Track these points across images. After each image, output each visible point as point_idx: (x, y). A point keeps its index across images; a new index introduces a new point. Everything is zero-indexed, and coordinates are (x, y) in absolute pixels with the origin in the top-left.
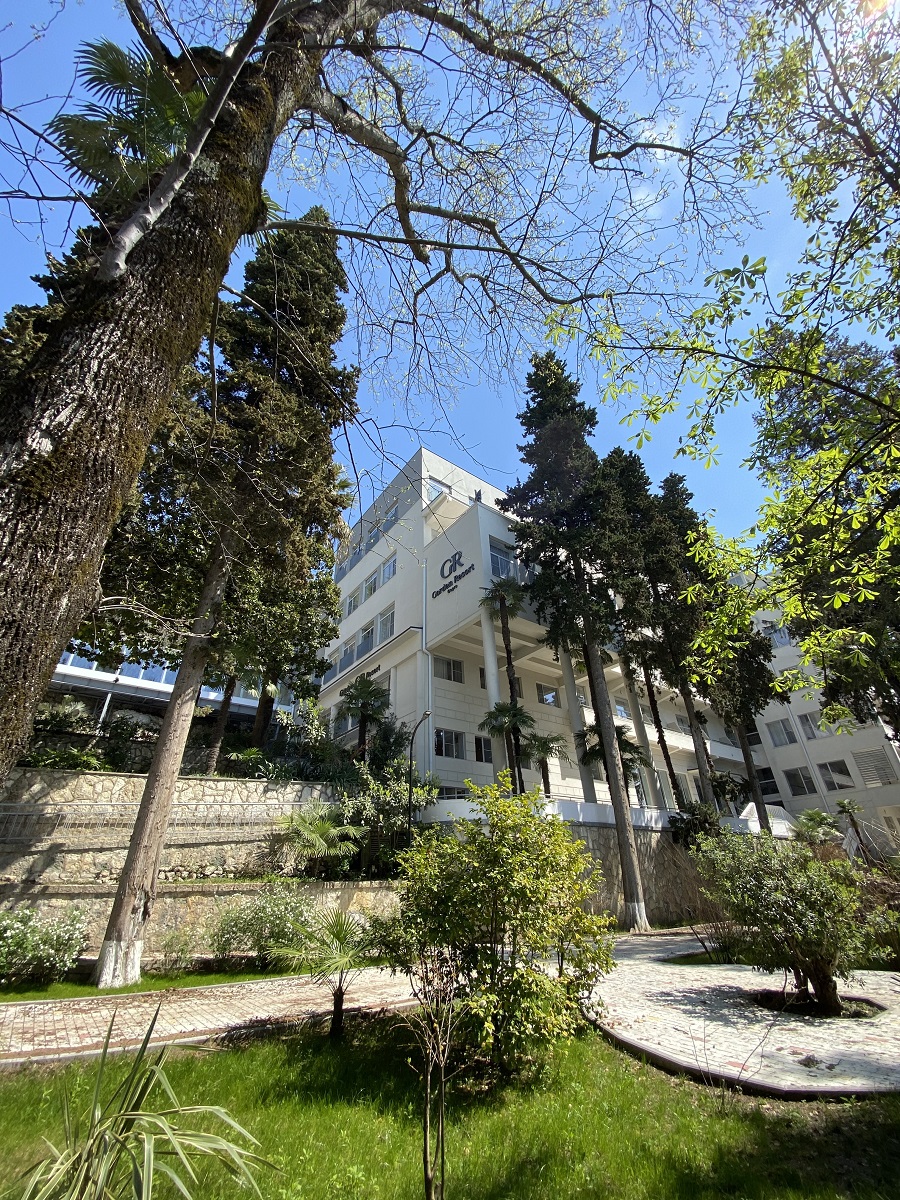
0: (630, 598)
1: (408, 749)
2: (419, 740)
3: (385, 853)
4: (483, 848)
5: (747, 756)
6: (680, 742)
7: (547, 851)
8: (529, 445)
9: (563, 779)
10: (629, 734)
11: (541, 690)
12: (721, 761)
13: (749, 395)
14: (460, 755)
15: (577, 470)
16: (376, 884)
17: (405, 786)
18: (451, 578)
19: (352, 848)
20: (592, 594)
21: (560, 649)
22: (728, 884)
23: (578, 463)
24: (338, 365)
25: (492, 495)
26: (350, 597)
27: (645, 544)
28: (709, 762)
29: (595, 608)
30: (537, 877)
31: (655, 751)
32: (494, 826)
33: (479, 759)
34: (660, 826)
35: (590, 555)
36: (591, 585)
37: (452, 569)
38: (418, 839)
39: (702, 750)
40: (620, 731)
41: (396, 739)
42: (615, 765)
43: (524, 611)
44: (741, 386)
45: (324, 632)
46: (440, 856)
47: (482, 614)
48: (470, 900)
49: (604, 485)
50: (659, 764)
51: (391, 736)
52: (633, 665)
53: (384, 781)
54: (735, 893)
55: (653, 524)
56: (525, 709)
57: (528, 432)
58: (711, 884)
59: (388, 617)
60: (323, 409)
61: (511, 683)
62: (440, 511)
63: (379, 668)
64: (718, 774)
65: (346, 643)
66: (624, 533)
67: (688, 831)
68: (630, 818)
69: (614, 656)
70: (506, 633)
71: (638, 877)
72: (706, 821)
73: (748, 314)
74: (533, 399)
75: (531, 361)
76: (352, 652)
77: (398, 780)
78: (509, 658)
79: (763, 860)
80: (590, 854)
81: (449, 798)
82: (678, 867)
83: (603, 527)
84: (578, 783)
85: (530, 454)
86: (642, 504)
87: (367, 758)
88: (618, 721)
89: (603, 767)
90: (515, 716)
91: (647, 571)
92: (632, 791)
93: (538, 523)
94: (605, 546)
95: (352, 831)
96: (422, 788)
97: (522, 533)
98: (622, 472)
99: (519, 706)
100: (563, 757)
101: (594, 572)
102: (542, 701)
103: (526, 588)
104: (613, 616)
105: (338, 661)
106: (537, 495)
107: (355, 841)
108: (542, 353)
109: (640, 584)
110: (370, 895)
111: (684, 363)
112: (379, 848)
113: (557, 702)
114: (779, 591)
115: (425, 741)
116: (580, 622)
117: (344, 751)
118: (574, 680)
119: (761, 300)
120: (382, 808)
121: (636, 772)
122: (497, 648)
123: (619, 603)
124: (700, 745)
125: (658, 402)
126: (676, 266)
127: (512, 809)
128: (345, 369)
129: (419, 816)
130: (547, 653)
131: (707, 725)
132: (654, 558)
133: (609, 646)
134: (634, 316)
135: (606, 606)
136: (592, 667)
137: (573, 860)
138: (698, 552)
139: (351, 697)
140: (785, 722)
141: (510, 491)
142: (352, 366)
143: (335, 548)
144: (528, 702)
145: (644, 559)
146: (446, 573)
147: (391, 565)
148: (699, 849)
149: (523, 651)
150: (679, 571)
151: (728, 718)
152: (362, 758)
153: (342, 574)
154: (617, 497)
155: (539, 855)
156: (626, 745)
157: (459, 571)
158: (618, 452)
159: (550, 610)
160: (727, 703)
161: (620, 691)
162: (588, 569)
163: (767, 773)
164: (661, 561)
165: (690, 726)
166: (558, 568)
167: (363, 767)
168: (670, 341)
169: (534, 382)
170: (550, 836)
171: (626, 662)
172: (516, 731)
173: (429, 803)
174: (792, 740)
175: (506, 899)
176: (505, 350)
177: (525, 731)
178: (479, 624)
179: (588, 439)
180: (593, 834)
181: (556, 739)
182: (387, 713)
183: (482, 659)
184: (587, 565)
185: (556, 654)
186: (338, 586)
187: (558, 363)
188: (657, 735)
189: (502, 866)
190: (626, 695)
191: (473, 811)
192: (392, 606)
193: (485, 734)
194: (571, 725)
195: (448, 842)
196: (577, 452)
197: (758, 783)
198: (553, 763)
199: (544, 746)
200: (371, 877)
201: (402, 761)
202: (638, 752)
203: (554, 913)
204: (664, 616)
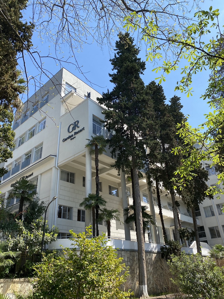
0: (153, 150)
1: (44, 214)
2: (50, 210)
3: (28, 265)
4: (76, 262)
5: (195, 221)
6: (168, 214)
7: (105, 263)
8: (114, 74)
9: (117, 229)
10: (147, 210)
11: (111, 188)
12: (184, 223)
13: (207, 67)
14: (70, 218)
15: (135, 89)
16: (22, 279)
17: (41, 232)
18: (73, 133)
19: (11, 262)
20: (137, 146)
21: (121, 170)
22: (182, 277)
23: (135, 86)
24: (23, 21)
25: (96, 95)
26: (20, 137)
27: (161, 126)
28: (179, 223)
29: (137, 153)
30: (100, 275)
31: (158, 218)
32: (82, 252)
33: (79, 220)
34: (156, 251)
35: (137, 129)
36: (137, 142)
37: (74, 129)
38: (45, 258)
39: (176, 218)
40: (143, 208)
41: (38, 210)
42: (140, 224)
43: (106, 152)
44: (204, 63)
45: (5, 154)
46: (55, 266)
47: (86, 151)
48: (67, 287)
49: (146, 97)
50: (158, 223)
51: (36, 208)
52: (152, 179)
53: (31, 230)
54: (184, 281)
55: (165, 117)
56: (102, 197)
57: (115, 68)
58: (175, 277)
59: (39, 149)
60: (13, 42)
61: (97, 185)
62: (69, 101)
63: (32, 174)
64: (182, 228)
65: (16, 161)
66: (153, 120)
67: (168, 253)
68: (144, 247)
69: (144, 175)
70: (97, 161)
71: (146, 273)
72: (176, 249)
73: (210, 32)
74: (118, 53)
75: (118, 35)
76: (19, 165)
77: (38, 229)
78: (97, 173)
79: (197, 266)
80: (124, 264)
81: (62, 238)
82: (162, 269)
83: (144, 117)
84: (123, 231)
85: (115, 79)
86: (161, 108)
87: (23, 218)
88: (143, 204)
89: (134, 224)
90: (97, 200)
91: (161, 138)
92: (146, 235)
93: (116, 112)
94: (144, 125)
95: (12, 254)
96: (50, 233)
97: (108, 115)
98: (154, 93)
99: (100, 195)
100: (118, 219)
101: (138, 136)
102: (111, 193)
103: (108, 141)
104: (145, 156)
105: (11, 170)
106: (116, 98)
107: (13, 259)
108: (124, 33)
109: (157, 144)
110: (19, 285)
111: (182, 49)
112: (25, 262)
113: (117, 195)
114: (211, 153)
115: (53, 210)
116: (130, 158)
117: (11, 214)
118: (125, 184)
119: (216, 27)
120: (29, 243)
121: (149, 226)
122: (92, 168)
123: (148, 151)
124: (176, 215)
125: (170, 65)
126: (185, 4)
127: (91, 244)
128: (26, 23)
129: (47, 247)
130: (115, 172)
131: (180, 207)
132: (164, 132)
133: (142, 170)
134: (164, 24)
135: (142, 152)
136: (134, 179)
137: (117, 267)
138: (181, 133)
139: (17, 188)
140: (211, 207)
141: (104, 95)
142: (30, 23)
143: (14, 112)
144: (104, 194)
145: (160, 132)
146: (71, 130)
147: (43, 124)
148: (171, 261)
149: (104, 170)
150: (174, 139)
151: (188, 205)
152: (20, 218)
153: (17, 125)
154: (151, 103)
155: (101, 265)
156: (145, 215)
157: (77, 130)
158: (153, 83)
159: (118, 152)
160: (188, 198)
161: (145, 190)
162: (136, 135)
163: (202, 228)
164: (167, 134)
165: (173, 207)
166: (123, 133)
167: (21, 223)
168: (177, 39)
169: (119, 45)
170: (107, 256)
171: (149, 178)
172: (97, 207)
173: (53, 240)
174: (213, 214)
175: (84, 285)
176: (106, 28)
177: (101, 207)
178: (84, 156)
179: (141, 75)
180: (127, 255)
181: (115, 211)
182: (35, 197)
183: (85, 173)
184: (136, 133)
185: (119, 172)
186: (14, 131)
187: (130, 39)
188: (159, 210)
189: (84, 270)
190: (147, 192)
191: (72, 244)
192: (42, 144)
193: (82, 208)
194: (122, 205)
195: (59, 259)
196: (136, 81)
197: (198, 232)
198: (113, 222)
199: (110, 214)
200: (20, 276)
201: (40, 220)
202: (150, 218)
203: (106, 291)
204: (166, 158)
